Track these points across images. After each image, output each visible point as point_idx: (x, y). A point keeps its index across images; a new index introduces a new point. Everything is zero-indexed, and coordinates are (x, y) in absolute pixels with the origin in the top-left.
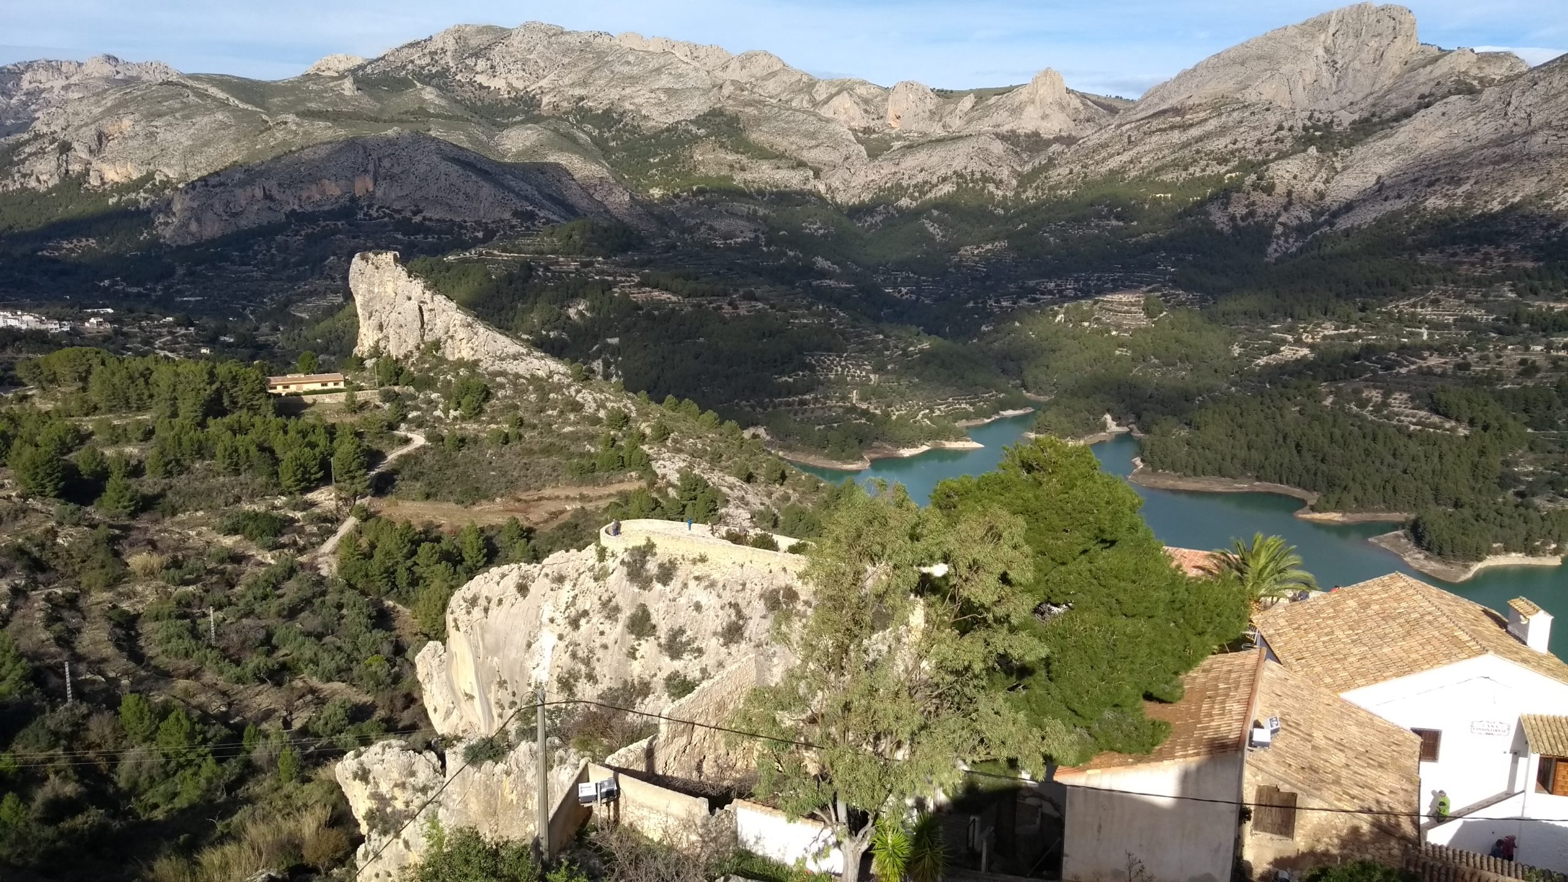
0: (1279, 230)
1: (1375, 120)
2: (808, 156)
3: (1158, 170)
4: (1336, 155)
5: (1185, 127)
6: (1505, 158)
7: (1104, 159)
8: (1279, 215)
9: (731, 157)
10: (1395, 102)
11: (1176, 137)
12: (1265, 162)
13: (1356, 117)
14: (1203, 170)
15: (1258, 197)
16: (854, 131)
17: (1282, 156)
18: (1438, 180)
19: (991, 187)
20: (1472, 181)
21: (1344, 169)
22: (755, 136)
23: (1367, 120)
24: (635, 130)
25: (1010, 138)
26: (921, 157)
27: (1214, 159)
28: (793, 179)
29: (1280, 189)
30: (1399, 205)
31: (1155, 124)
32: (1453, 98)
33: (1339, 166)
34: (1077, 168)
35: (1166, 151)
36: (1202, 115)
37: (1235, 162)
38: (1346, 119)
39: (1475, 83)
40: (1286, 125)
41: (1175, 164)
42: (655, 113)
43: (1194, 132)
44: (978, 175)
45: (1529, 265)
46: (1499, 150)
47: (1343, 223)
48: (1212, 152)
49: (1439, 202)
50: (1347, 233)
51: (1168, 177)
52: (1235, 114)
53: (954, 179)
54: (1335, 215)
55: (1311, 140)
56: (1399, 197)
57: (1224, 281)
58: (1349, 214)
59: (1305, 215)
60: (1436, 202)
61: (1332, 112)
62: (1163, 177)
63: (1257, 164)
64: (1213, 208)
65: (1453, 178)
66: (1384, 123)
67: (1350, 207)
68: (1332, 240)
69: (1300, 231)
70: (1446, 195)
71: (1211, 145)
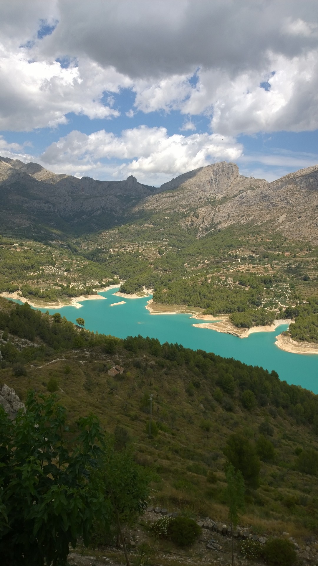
0: (200, 229)
1: (228, 197)
2: (51, 199)
3: (165, 210)
4: (217, 207)
5: (173, 197)
6: (262, 209)
7: (149, 206)
8: (200, 225)
9: (22, 198)
10: (233, 192)
11: (171, 199)
12: (197, 208)
13: (222, 196)
14: (179, 210)
15: (194, 219)
16: (68, 192)
17: (201, 206)
18: (244, 215)
19: (113, 213)
20: (253, 216)
21: (219, 211)
22: (32, 192)
23: (225, 197)
25: (120, 197)
26: (90, 202)
27: (182, 207)
28: (46, 207)
29: (201, 217)
30: (232, 222)
32: (249, 191)
33: (217, 210)
35: (168, 204)
37: (188, 208)
38: (220, 196)
39: (255, 187)
40: (202, 197)
41: (170, 208)
44: (109, 209)
45: (268, 240)
46: (260, 207)
48: (181, 205)
49: (244, 222)
50: (219, 231)
51: (168, 212)
52: (188, 193)
53: (101, 210)
54: (216, 225)
55: (210, 202)
56: (234, 220)
57: (184, 245)
58: (220, 225)
59: (208, 225)
60: (242, 222)
61: (216, 194)
62: (167, 212)
63: (195, 209)
64: (181, 222)
65: (248, 215)
66: (230, 198)
67: (220, 223)
68: (215, 233)
69: (206, 229)
70: (246, 220)
71: (180, 202)
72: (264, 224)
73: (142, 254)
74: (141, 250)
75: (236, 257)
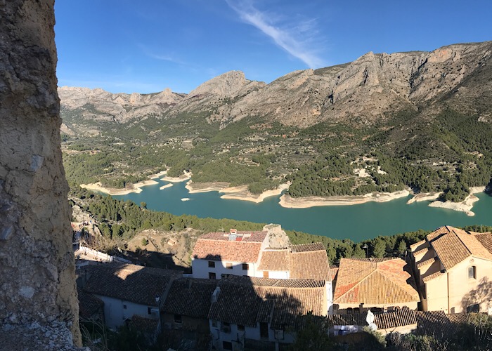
0: (222, 122)
1: (239, 96)
2: (111, 113)
3: (195, 110)
4: (231, 105)
5: (199, 100)
7: (182, 108)
8: (221, 119)
9: (92, 115)
10: (243, 93)
11: (197, 102)
13: (235, 96)
14: (204, 110)
15: (216, 115)
16: (123, 106)
17: (221, 106)
18: (253, 110)
19: (156, 117)
21: (234, 108)
22: (98, 109)
23: (237, 97)
24: (68, 110)
25: (160, 105)
26: (139, 110)
27: (206, 107)
28: (108, 118)
29: (221, 113)
30: (245, 115)
31: (193, 99)
32: (254, 91)
33: (232, 107)
34: (176, 111)
35: (196, 106)
36: (202, 97)
37: (211, 108)
38: (233, 97)
39: (258, 88)
40: (221, 99)
41: (198, 109)
42: (73, 105)
43: (201, 101)
44: (153, 114)
45: (270, 127)
46: (263, 103)
47: (234, 120)
50: (235, 122)
51: (197, 112)
52: (210, 96)
53: (147, 115)
54: (233, 118)
55: (226, 102)
57: (211, 136)
58: (235, 118)
59: (227, 119)
60: (252, 114)
61: (230, 95)
63: (216, 108)
64: (207, 119)
65: (255, 109)
66: (241, 97)
67: (235, 116)
68: (233, 124)
69: (226, 122)
70: (254, 113)
71: (205, 104)
72: (266, 115)
73: (180, 147)
74: (179, 144)
75: (250, 141)
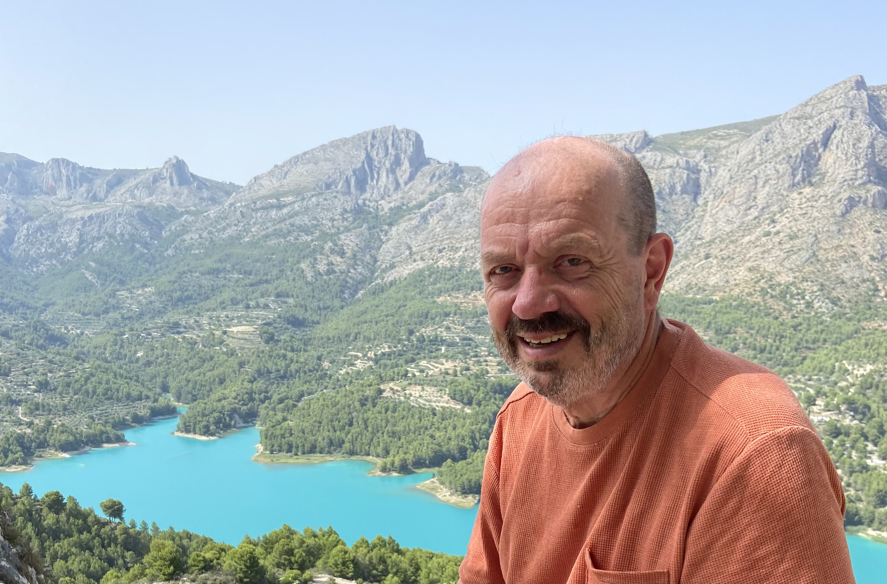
1: (404, 207)
5: (280, 207)
8: (349, 271)
11: (273, 213)
12: (338, 233)
13: (392, 205)
14: (296, 239)
15: (335, 259)
17: (348, 230)
18: (444, 248)
20: (463, 249)
21: (388, 240)
23: (399, 208)
27: (303, 231)
29: (348, 253)
32: (449, 195)
33: (384, 238)
34: (205, 234)
35: (269, 224)
36: (290, 199)
37: (317, 233)
38: (386, 206)
41: (278, 234)
48: (301, 226)
49: (445, 263)
50: (391, 284)
51: (272, 242)
52: (314, 199)
53: (107, 239)
54: (384, 271)
55: (364, 220)
56: (422, 259)
57: (316, 318)
58: (393, 271)
60: (443, 263)
61: (377, 202)
62: (268, 243)
63: (332, 235)
65: (453, 247)
66: (410, 210)
67: (392, 266)
68: (384, 288)
69: (363, 282)
70: (449, 258)
71: (297, 221)
73: (221, 342)
74: (218, 333)
75: (436, 341)
